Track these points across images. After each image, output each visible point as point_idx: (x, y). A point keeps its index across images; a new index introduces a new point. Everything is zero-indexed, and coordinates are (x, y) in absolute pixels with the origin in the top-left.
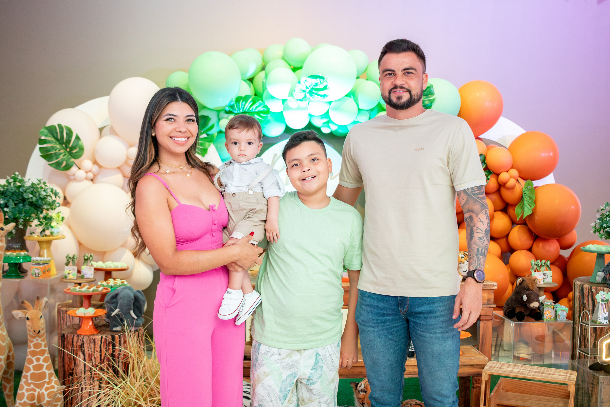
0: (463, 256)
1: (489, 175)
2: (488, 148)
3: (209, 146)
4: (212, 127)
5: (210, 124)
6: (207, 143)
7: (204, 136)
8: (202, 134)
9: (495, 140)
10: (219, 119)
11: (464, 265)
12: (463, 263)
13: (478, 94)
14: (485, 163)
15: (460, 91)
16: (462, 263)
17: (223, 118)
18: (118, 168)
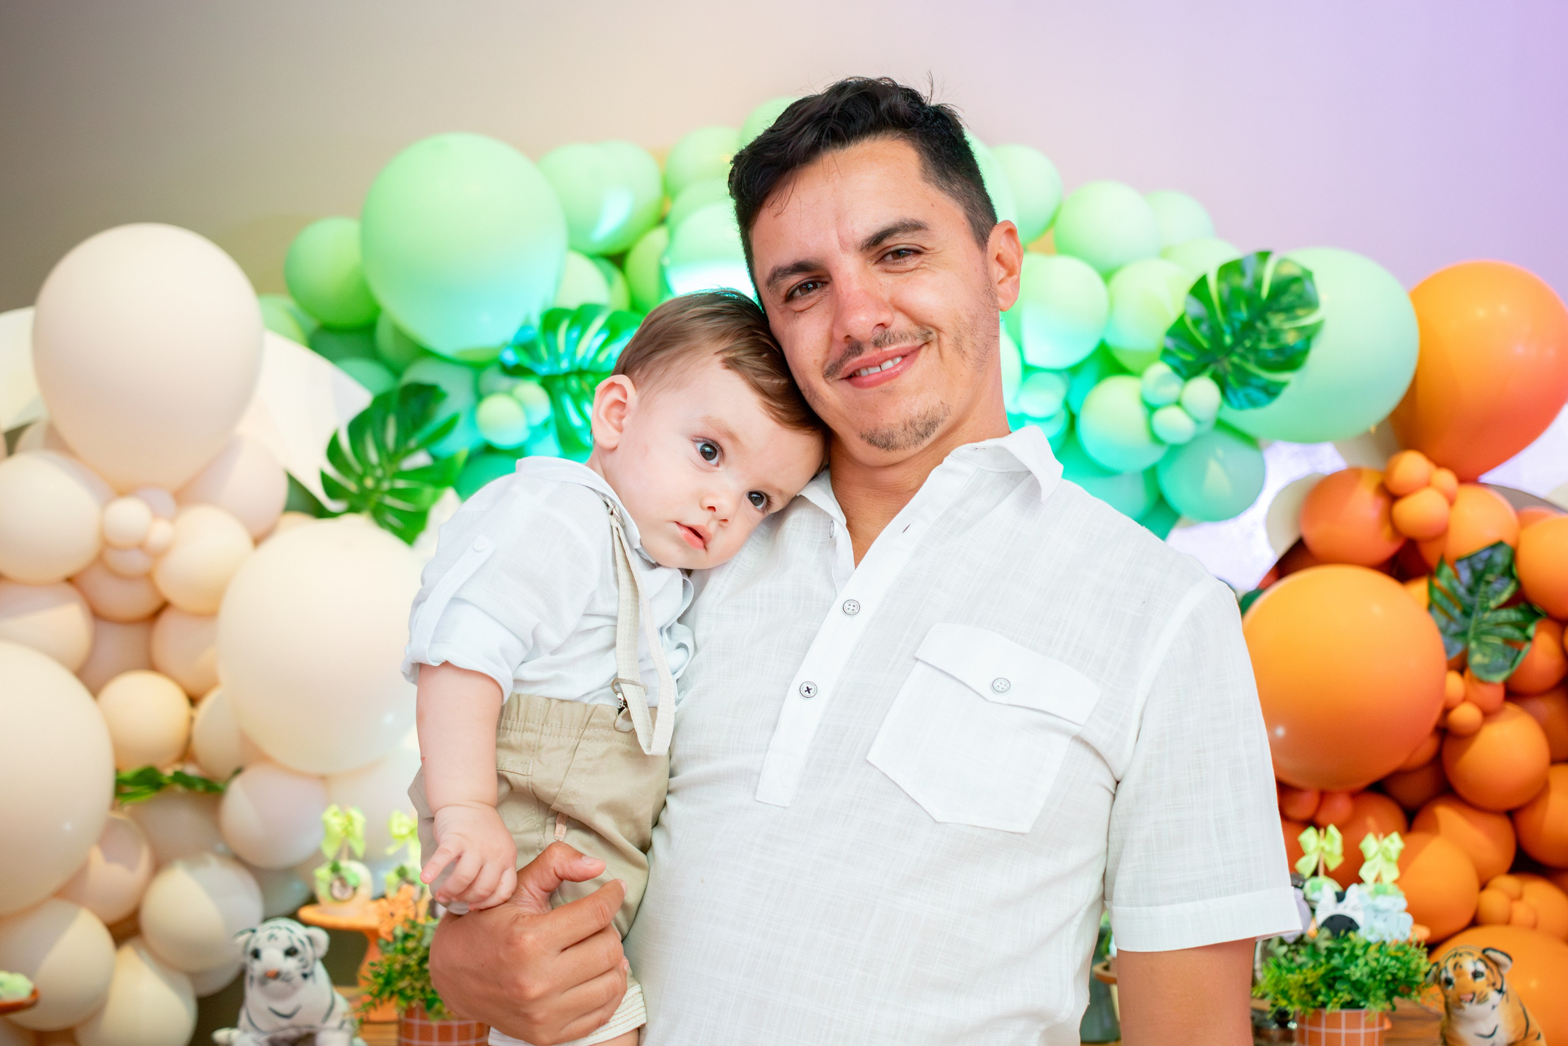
0: (1481, 967)
1: (1529, 622)
2: (1524, 522)
3: (435, 498)
4: (448, 427)
5: (442, 414)
6: (428, 491)
7: (421, 459)
8: (410, 452)
9: (1541, 492)
10: (479, 395)
11: (1484, 1008)
12: (1482, 999)
13: (1481, 313)
14: (1512, 576)
15: (1417, 296)
16: (1480, 1002)
17: (492, 392)
18: (70, 580)
